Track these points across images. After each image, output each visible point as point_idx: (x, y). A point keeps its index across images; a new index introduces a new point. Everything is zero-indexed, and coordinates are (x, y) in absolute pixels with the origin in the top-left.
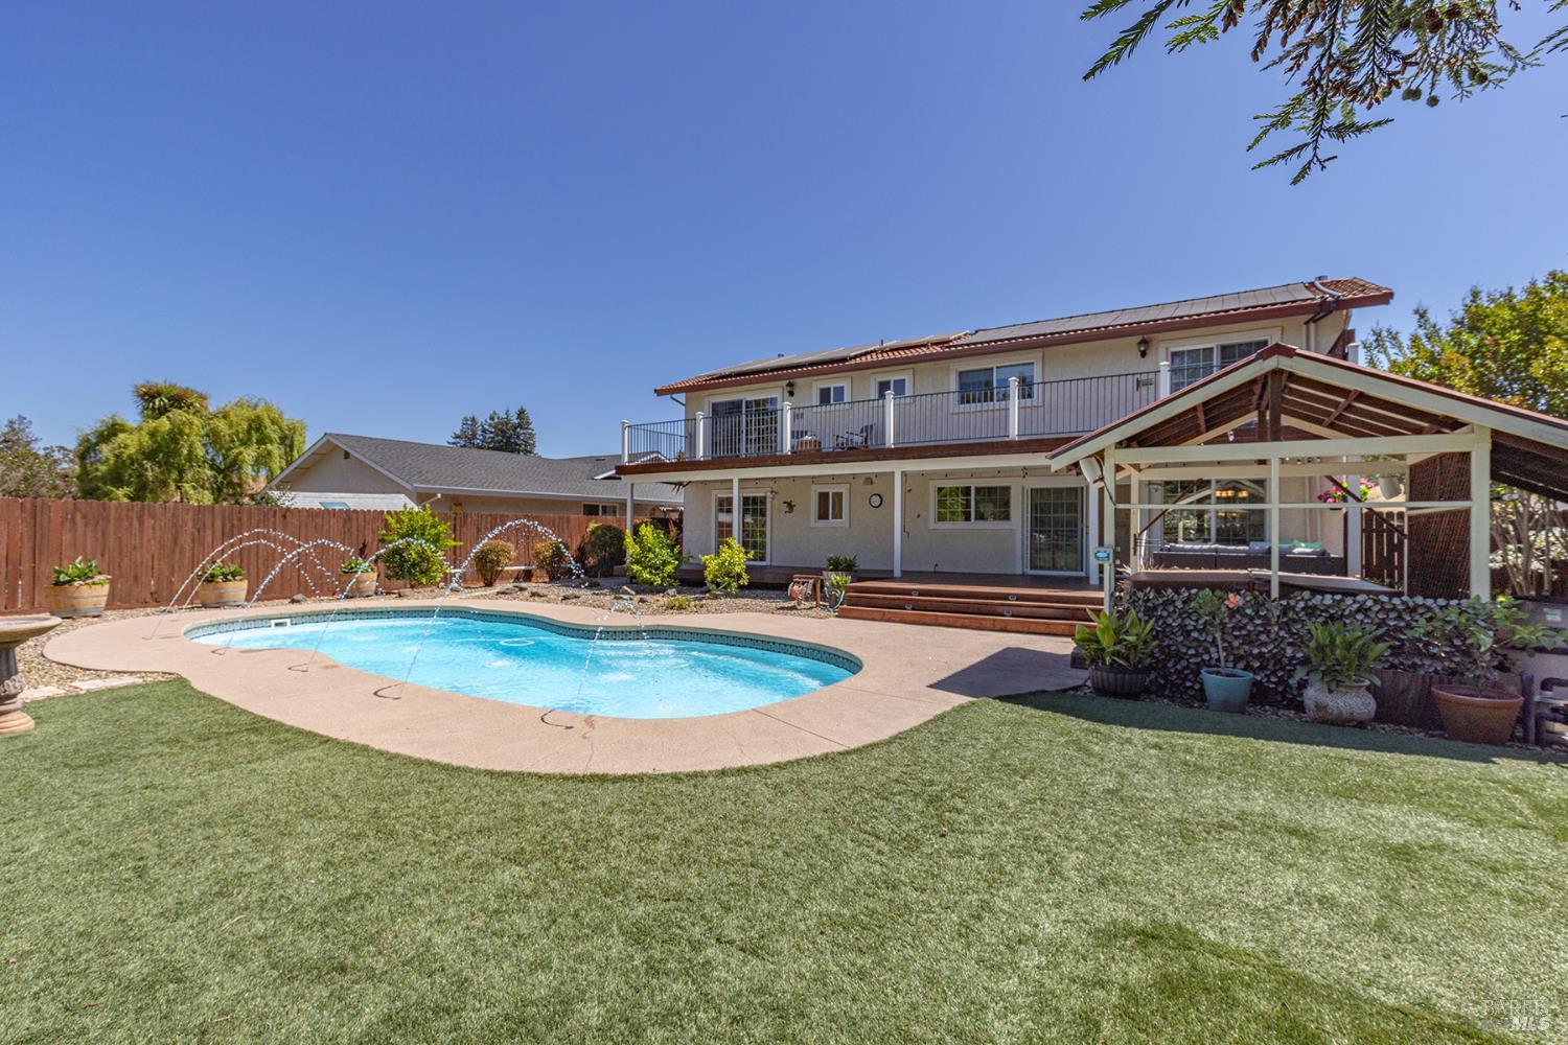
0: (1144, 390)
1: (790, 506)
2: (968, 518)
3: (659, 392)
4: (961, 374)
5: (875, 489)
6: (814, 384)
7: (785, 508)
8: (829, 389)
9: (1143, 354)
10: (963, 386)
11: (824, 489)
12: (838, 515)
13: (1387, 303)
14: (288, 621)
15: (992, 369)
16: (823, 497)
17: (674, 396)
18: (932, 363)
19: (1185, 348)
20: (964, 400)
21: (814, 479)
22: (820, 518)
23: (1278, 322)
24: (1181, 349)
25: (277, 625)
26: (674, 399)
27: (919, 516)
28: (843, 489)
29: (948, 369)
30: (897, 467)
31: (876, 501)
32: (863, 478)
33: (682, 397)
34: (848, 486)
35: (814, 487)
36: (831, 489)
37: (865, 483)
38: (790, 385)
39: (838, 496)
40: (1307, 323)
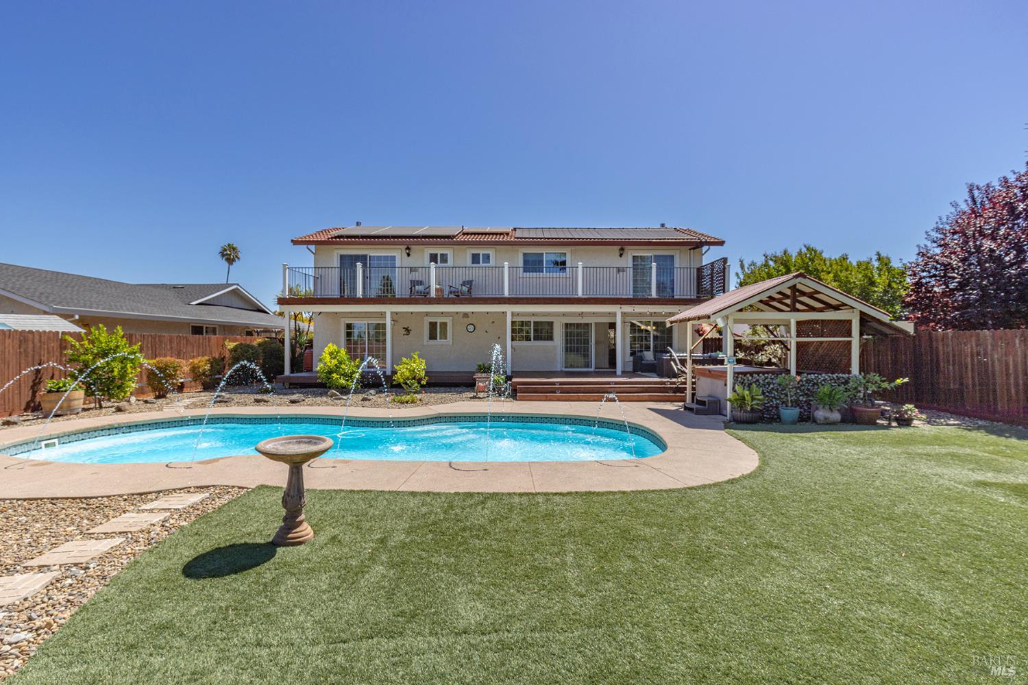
0: (621, 273)
1: (408, 330)
2: (528, 339)
3: (295, 242)
4: (525, 255)
5: (470, 320)
6: (426, 250)
7: (403, 331)
8: (437, 254)
9: (621, 255)
10: (526, 262)
11: (433, 320)
12: (444, 336)
13: (722, 245)
14: (56, 441)
15: (543, 254)
16: (433, 325)
17: (309, 246)
18: (511, 246)
19: (639, 255)
20: (525, 271)
21: (427, 314)
22: (430, 338)
23: (678, 247)
24: (637, 255)
25: (47, 446)
26: (309, 249)
27: (499, 338)
28: (448, 320)
29: (518, 250)
30: (509, 309)
31: (471, 328)
32: (462, 314)
33: (313, 248)
34: (451, 318)
35: (426, 318)
36: (439, 320)
37: (463, 317)
38: (408, 248)
39: (444, 325)
40: (690, 249)
